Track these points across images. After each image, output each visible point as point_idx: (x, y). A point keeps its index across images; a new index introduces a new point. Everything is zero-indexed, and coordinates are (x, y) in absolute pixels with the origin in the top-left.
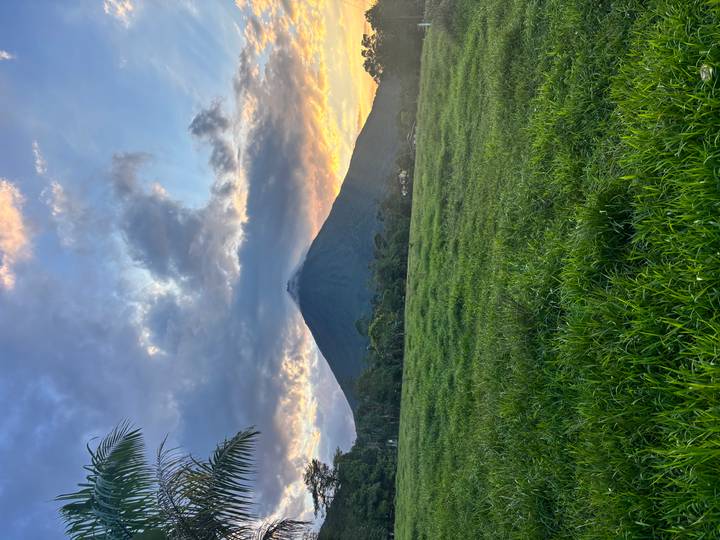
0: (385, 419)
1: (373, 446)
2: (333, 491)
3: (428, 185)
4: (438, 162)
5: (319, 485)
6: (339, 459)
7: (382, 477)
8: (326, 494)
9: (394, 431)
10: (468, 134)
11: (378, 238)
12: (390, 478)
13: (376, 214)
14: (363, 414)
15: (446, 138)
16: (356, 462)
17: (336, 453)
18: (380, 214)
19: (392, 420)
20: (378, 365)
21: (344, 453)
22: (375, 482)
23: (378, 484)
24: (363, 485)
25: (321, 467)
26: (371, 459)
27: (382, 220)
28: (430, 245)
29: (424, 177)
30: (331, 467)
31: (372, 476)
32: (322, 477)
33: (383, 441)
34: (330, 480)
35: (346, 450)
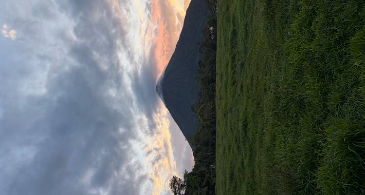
0: (208, 155)
1: (203, 168)
2: (184, 191)
3: (225, 45)
4: (230, 35)
5: (177, 189)
6: (186, 175)
7: (208, 184)
8: (181, 193)
9: (213, 160)
10: (246, 25)
11: (200, 63)
12: (213, 184)
13: (198, 50)
14: (197, 153)
15: (233, 22)
16: (195, 177)
17: (184, 172)
18: (200, 50)
19: (212, 155)
20: (204, 128)
21: (189, 172)
22: (205, 186)
23: (207, 188)
24: (199, 188)
25: (178, 180)
26: (202, 175)
27: (202, 53)
28: (227, 80)
29: (222, 39)
30: (183, 180)
31: (204, 184)
32: (179, 185)
33: (208, 165)
34: (183, 186)
35: (190, 171)
